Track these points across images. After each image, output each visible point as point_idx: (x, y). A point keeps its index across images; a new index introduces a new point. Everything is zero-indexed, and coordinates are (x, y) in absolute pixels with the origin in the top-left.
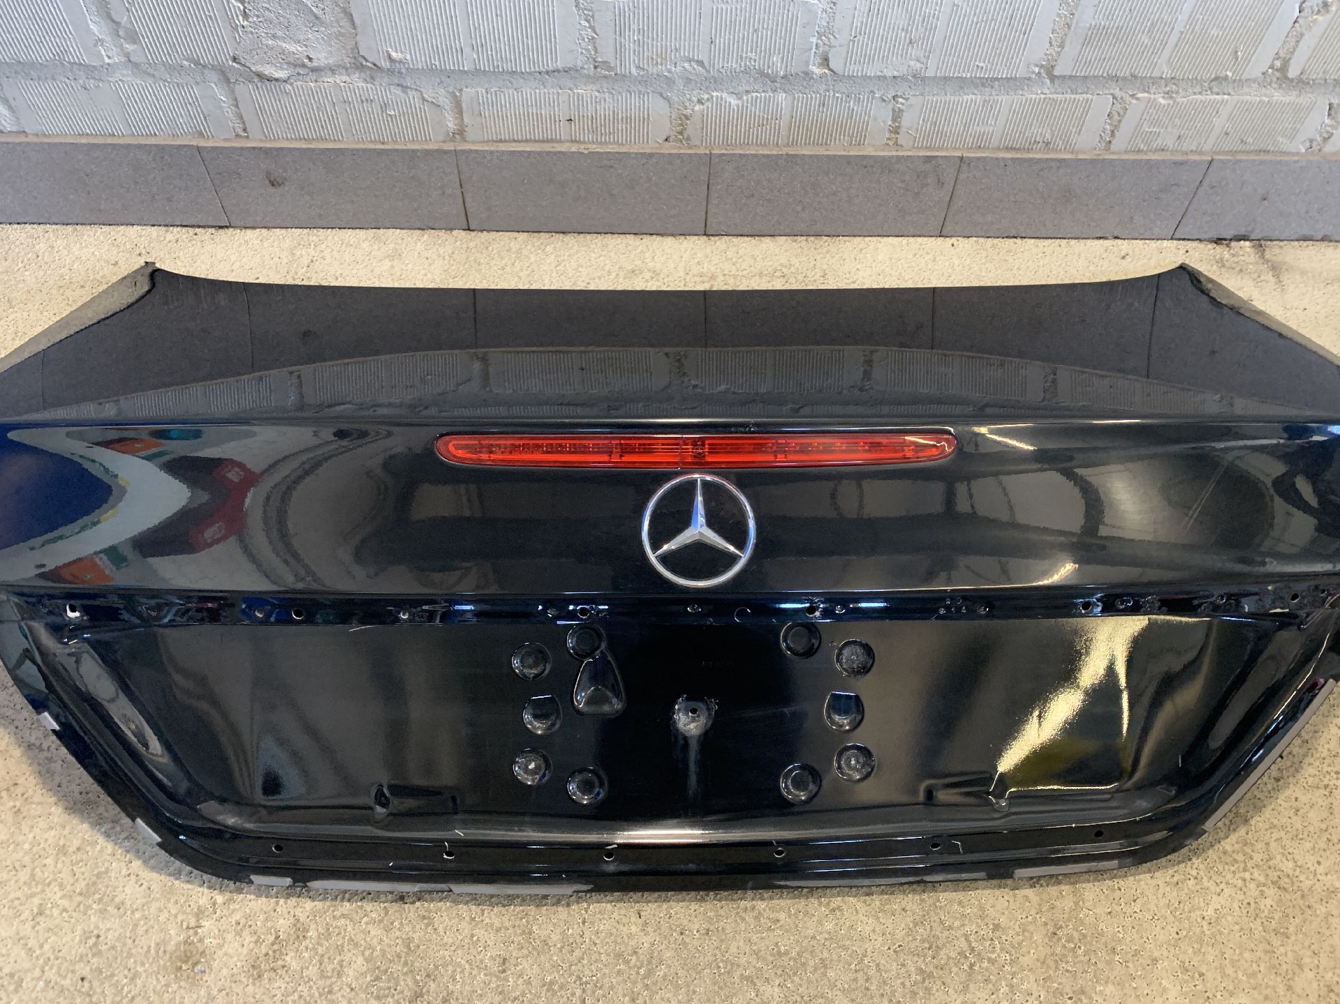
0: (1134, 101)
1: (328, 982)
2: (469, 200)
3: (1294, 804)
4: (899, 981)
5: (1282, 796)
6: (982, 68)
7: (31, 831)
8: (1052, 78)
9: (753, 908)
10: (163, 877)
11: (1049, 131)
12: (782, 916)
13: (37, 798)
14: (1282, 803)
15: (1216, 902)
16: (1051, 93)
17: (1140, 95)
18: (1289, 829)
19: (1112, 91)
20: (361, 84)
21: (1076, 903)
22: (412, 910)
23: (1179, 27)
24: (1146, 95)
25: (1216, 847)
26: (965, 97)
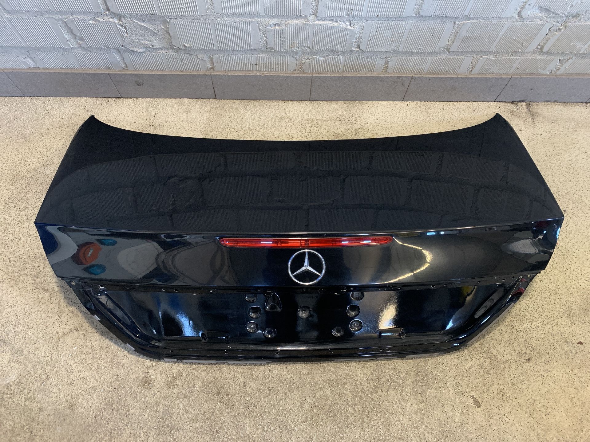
0: (481, 59)
1: (191, 389)
2: (216, 91)
3: (500, 331)
4: (368, 389)
5: (497, 329)
6: (421, 49)
7: (90, 342)
8: (449, 52)
9: (323, 366)
10: (135, 356)
11: (447, 67)
12: (332, 369)
13: (90, 331)
14: (497, 331)
15: (470, 363)
16: (448, 56)
17: (484, 57)
18: (497, 340)
19: (472, 55)
20: (173, 53)
21: (425, 364)
22: (215, 367)
23: (500, 36)
24: (486, 57)
25: (473, 346)
26: (414, 57)
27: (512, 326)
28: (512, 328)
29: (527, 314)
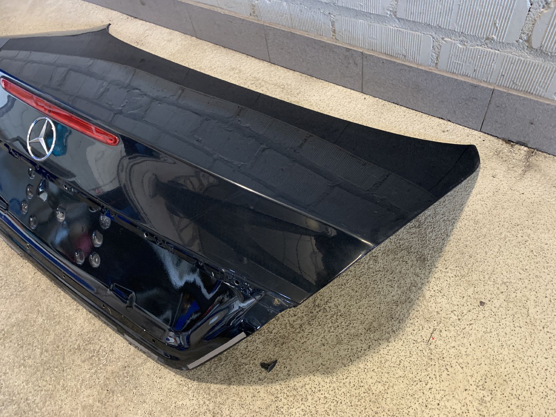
0: (444, 42)
2: (194, 25)
6: (362, 6)
8: (398, 19)
11: (404, 48)
16: (400, 27)
17: (446, 39)
19: (431, 34)
24: (450, 39)
26: (359, 20)
27: (277, 397)
28: (274, 400)
29: (309, 397)
